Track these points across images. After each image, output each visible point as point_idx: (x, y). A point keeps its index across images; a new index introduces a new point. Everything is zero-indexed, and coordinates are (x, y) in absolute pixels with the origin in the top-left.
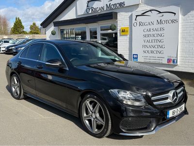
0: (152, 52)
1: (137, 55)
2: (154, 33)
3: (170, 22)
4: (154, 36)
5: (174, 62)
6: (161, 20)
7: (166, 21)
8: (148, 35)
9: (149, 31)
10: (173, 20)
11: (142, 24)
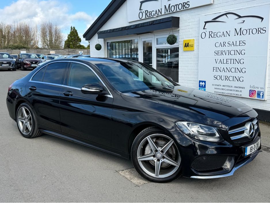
0: (227, 78)
1: (205, 82)
3: (254, 31)
4: (230, 53)
5: (259, 95)
6: (241, 29)
7: (248, 31)
8: (222, 52)
9: (223, 46)
10: (260, 29)
11: (213, 35)
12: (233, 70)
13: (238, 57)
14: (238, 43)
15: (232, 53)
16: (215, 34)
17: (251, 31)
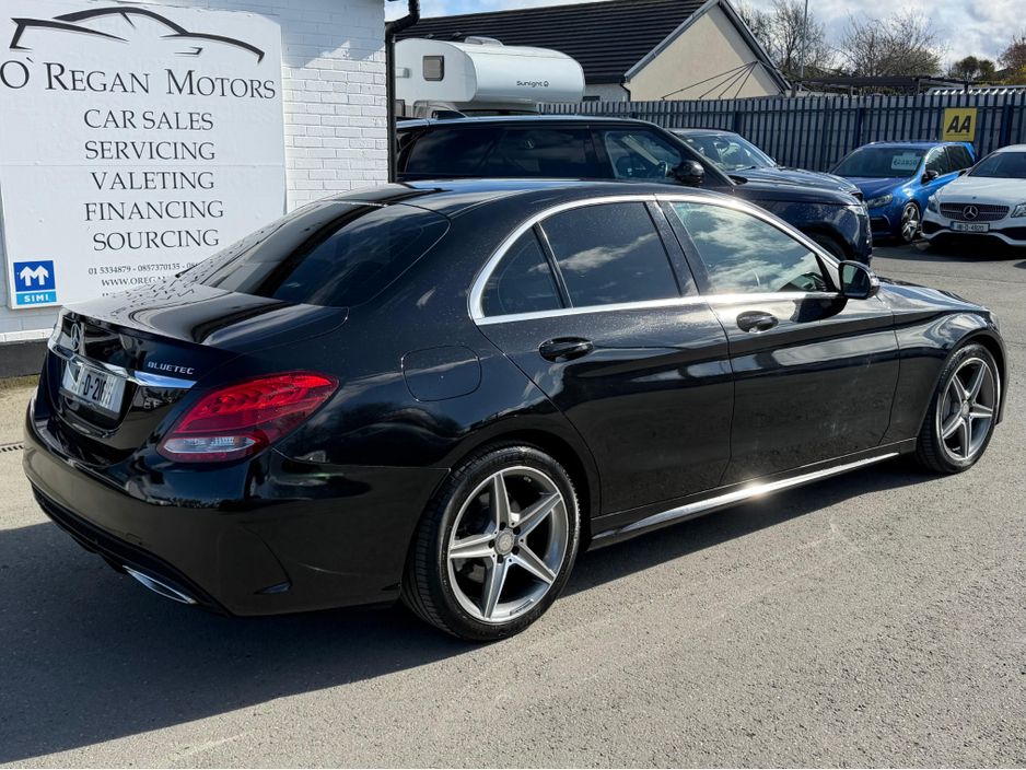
0: (153, 240)
1: (49, 265)
2: (156, 136)
3: (239, 88)
4: (155, 151)
6: (190, 73)
7: (218, 84)
8: (121, 146)
9: (121, 124)
10: (256, 85)
11: (67, 78)
12: (176, 210)
13: (189, 166)
14: (185, 121)
15: (166, 151)
16: (78, 76)
17: (227, 85)
